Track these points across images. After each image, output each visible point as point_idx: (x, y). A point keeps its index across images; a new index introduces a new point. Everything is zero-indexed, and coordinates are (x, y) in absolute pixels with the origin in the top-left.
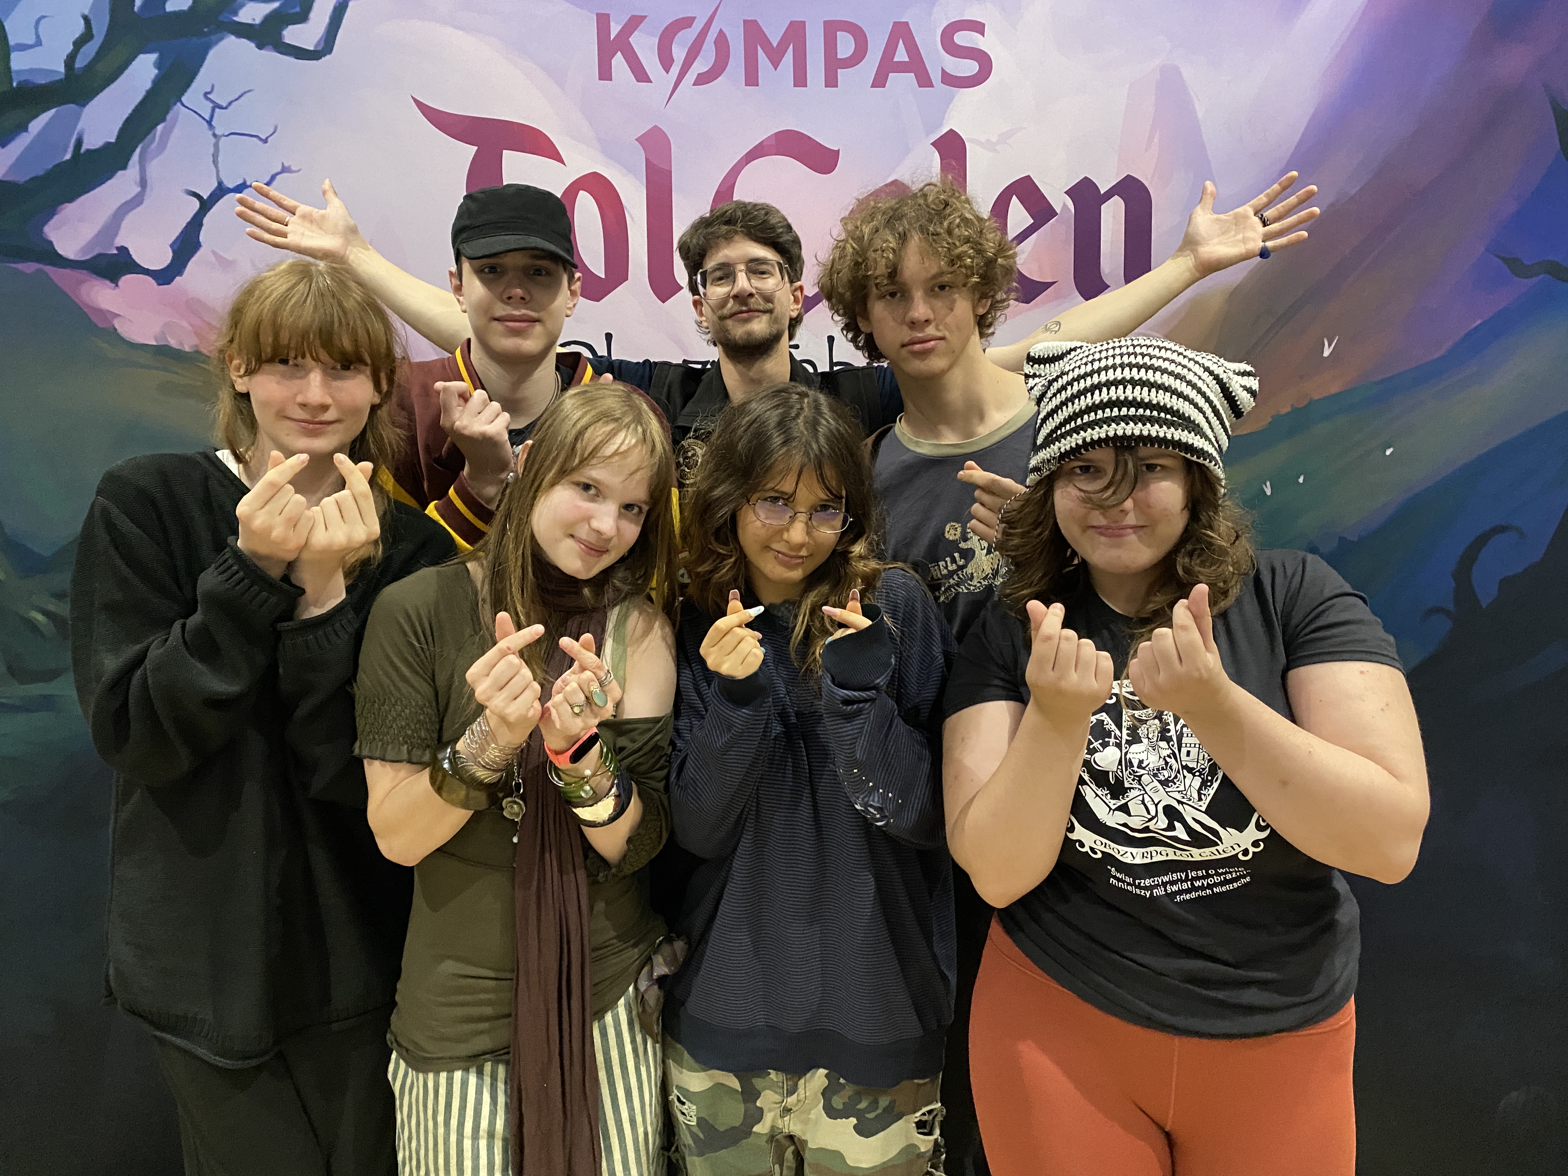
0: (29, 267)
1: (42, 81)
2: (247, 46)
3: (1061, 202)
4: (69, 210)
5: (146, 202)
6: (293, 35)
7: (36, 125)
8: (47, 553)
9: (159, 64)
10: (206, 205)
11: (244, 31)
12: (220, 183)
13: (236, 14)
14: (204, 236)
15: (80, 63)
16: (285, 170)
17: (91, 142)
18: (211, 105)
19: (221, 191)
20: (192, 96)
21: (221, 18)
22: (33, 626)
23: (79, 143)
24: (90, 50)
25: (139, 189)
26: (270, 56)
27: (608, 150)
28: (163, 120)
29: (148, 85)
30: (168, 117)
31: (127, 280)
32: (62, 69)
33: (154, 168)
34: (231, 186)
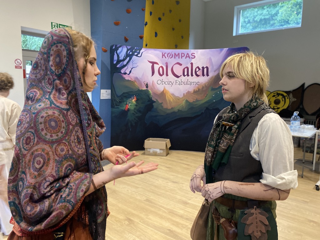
0: (119, 74)
1: (121, 60)
2: (135, 56)
3: (201, 68)
4: (123, 69)
5: (128, 69)
6: (139, 55)
7: (121, 63)
8: (119, 96)
9: (129, 58)
10: (132, 69)
14: (132, 71)
16: (138, 66)
17: (124, 64)
19: (133, 68)
20: (131, 60)
21: (134, 54)
22: (117, 101)
24: (125, 57)
26: (137, 57)
27: (163, 64)
28: (129, 62)
29: (128, 60)
31: (126, 75)
32: (123, 59)
33: (128, 66)
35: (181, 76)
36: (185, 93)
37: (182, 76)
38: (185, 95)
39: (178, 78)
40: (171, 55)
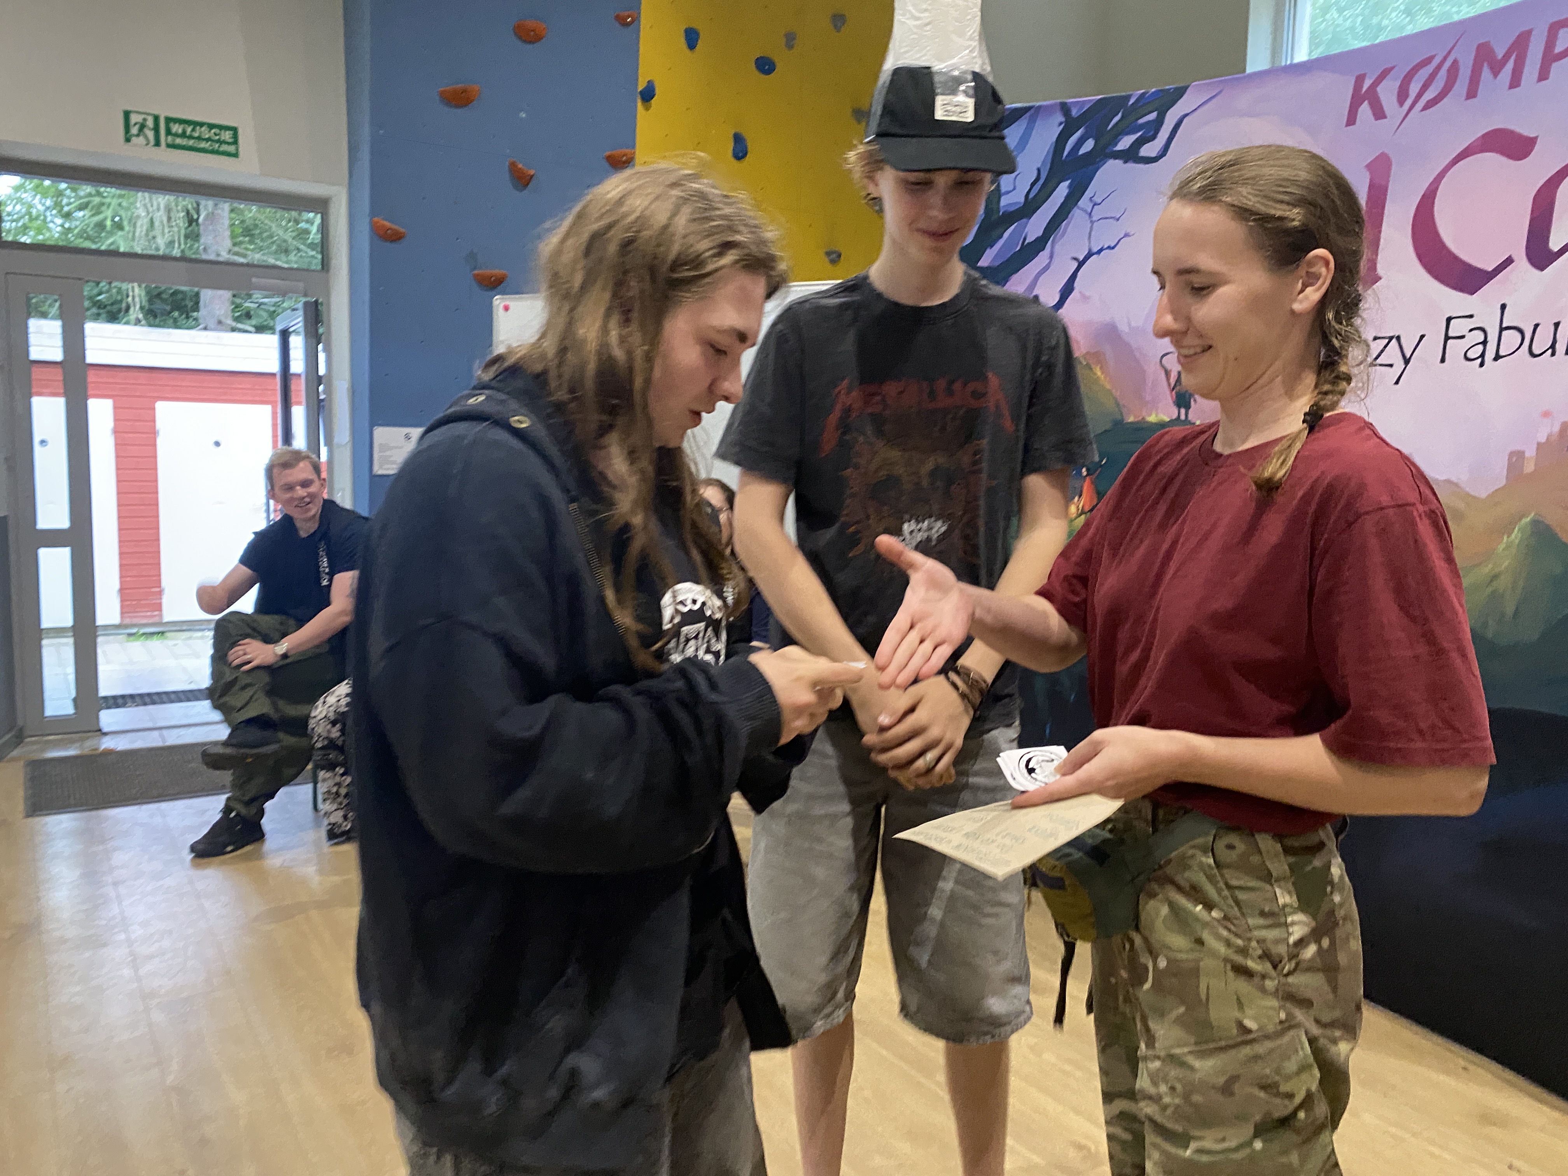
1: (1012, 209)
2: (1119, 162)
4: (1015, 278)
5: (1052, 267)
6: (1146, 150)
7: (1006, 234)
9: (1070, 186)
10: (1081, 264)
11: (1117, 155)
12: (1090, 250)
13: (1116, 145)
14: (1076, 284)
15: (1031, 196)
16: (1126, 235)
17: (1030, 238)
18: (1092, 205)
19: (1090, 255)
20: (1084, 202)
21: (1107, 151)
23: (1025, 239)
24: (1039, 184)
25: (1048, 261)
26: (1131, 165)
28: (1067, 218)
29: (1062, 200)
30: (1070, 216)
32: (1022, 200)
33: (1057, 247)
34: (1095, 250)
35: (1509, 261)
36: (1530, 452)
37: (1522, 263)
38: (1529, 467)
39: (1472, 291)
40: (1443, 73)
